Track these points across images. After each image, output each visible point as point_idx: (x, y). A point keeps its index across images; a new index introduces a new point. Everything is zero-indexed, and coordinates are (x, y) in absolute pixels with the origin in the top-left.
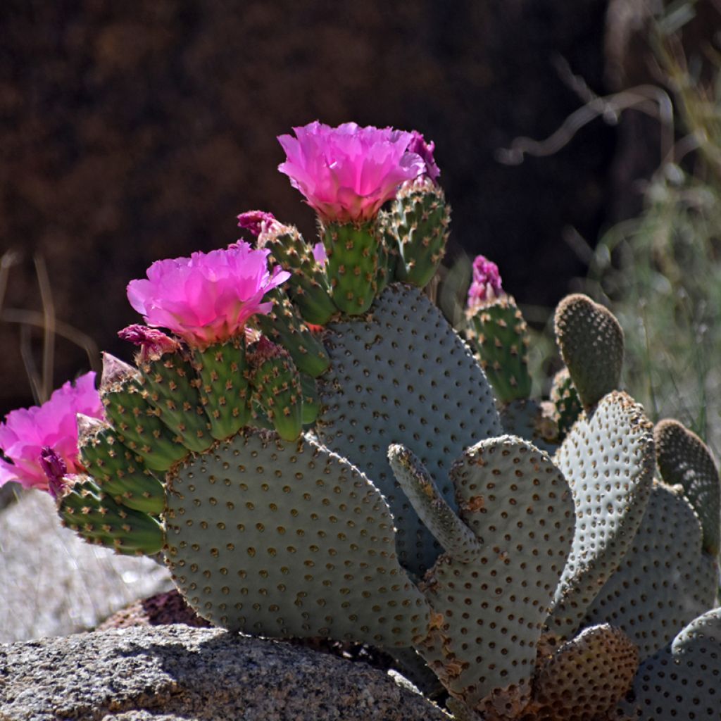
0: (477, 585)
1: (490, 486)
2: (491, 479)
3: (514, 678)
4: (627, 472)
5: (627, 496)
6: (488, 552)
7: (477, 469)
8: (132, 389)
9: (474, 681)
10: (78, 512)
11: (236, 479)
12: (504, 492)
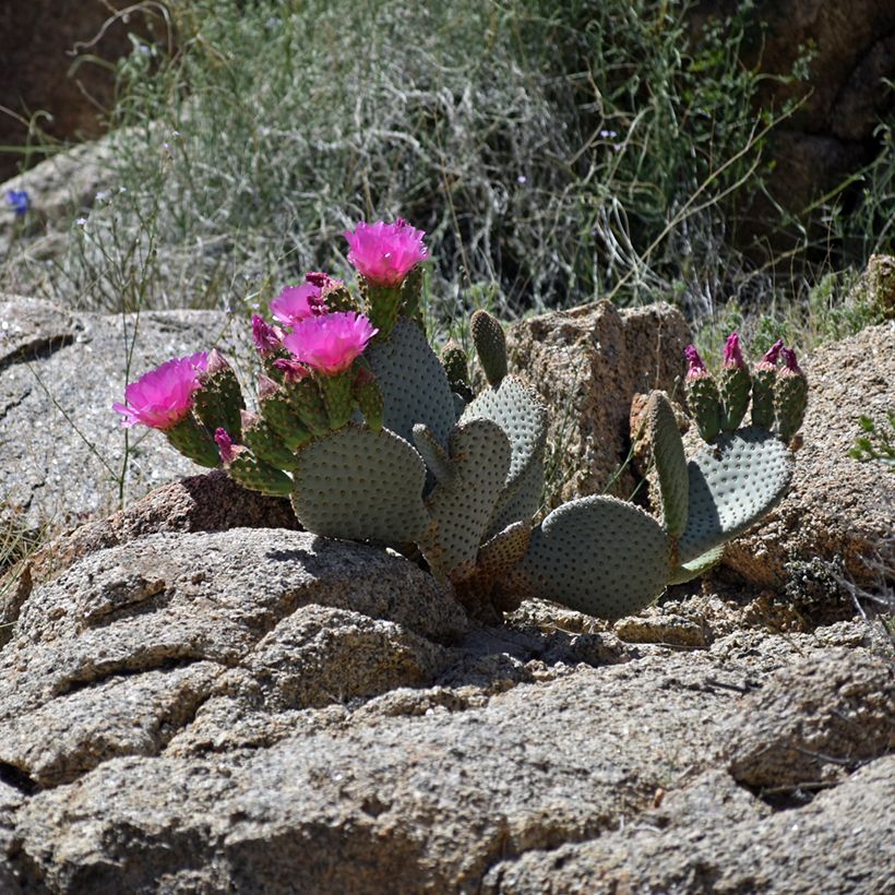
0: (457, 504)
1: (471, 447)
2: (471, 442)
3: (469, 556)
4: (531, 429)
5: (533, 444)
6: (466, 485)
7: (464, 437)
8: (281, 398)
9: (448, 559)
10: (244, 470)
11: (340, 452)
12: (478, 450)
